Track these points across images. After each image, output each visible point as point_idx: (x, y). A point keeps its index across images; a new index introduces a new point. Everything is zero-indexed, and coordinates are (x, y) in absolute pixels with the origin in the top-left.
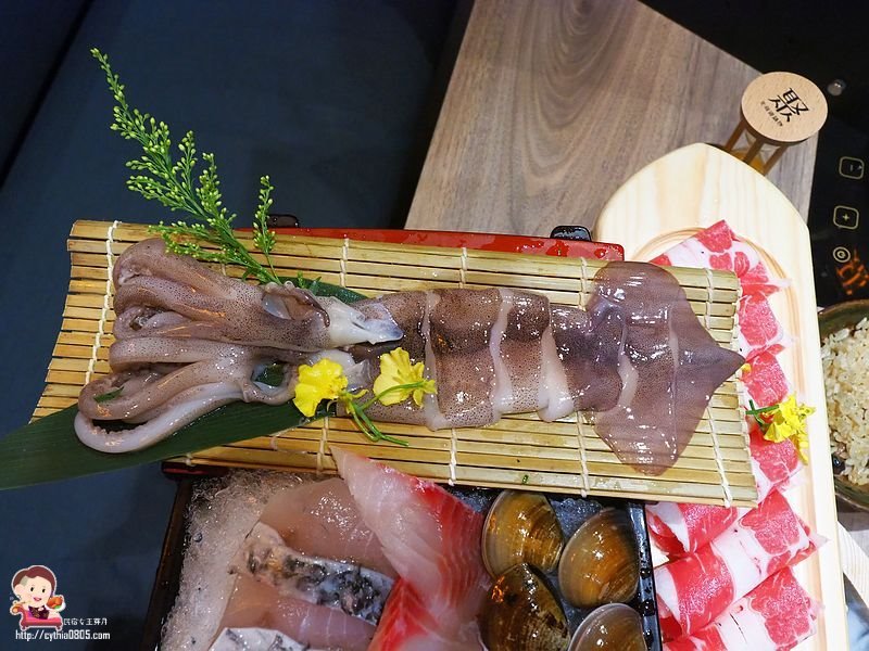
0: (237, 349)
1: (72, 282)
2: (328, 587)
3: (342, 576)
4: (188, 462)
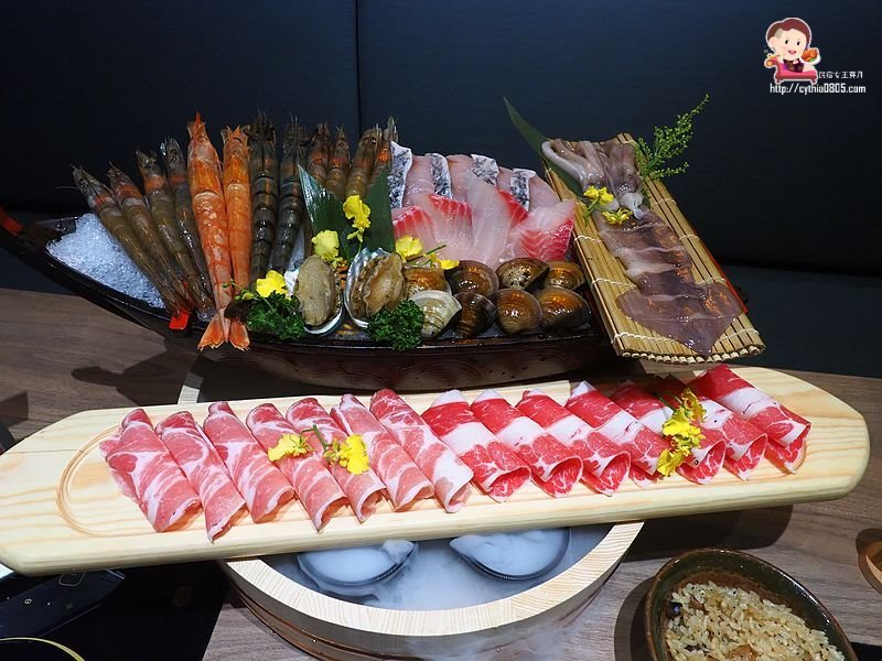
3: (524, 194)
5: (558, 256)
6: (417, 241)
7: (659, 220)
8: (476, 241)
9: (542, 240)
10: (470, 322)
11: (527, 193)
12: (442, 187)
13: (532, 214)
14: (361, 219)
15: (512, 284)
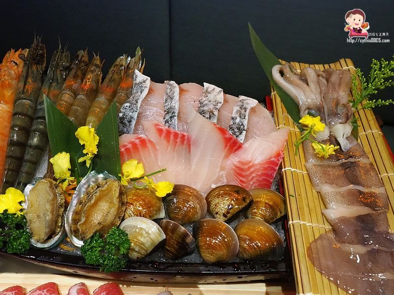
0: (319, 100)
1: (328, 65)
2: (238, 120)
3: (242, 125)
4: (272, 93)
5: (265, 185)
6: (141, 165)
7: (364, 154)
8: (193, 166)
9: (252, 169)
10: (172, 250)
11: (245, 122)
12: (170, 115)
13: (246, 145)
14: (90, 146)
15: (217, 213)
